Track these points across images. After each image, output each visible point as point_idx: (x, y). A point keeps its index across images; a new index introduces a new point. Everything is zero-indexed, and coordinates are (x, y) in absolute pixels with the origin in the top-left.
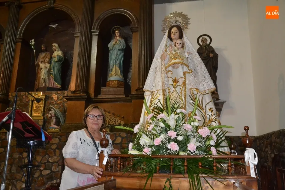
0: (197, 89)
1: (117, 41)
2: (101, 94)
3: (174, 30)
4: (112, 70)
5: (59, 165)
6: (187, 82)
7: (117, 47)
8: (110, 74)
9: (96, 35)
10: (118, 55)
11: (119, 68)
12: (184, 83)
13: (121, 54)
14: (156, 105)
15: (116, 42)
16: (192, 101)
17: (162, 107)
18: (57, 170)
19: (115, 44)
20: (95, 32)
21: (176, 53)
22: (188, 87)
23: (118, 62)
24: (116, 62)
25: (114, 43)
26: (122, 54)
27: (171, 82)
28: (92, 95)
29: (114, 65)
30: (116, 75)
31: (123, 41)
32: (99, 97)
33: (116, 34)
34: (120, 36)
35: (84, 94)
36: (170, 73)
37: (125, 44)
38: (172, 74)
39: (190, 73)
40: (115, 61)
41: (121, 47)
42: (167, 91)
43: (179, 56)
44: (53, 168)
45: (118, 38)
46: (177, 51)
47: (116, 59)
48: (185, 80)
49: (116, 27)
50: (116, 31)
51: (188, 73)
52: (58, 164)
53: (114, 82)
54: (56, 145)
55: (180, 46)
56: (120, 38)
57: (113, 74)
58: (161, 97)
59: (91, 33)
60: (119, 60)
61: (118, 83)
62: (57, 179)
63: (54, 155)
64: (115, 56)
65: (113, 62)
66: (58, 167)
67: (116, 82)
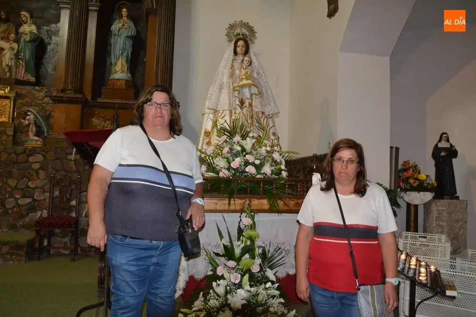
0: (263, 113)
1: (126, 24)
2: (102, 96)
3: (241, 43)
4: (116, 64)
5: (44, 192)
6: (254, 104)
7: (125, 33)
8: (113, 70)
9: (95, 11)
10: (126, 44)
11: (126, 62)
12: (250, 105)
13: (129, 44)
14: (222, 126)
15: (123, 25)
16: (257, 124)
17: (229, 129)
18: (42, 198)
19: (121, 28)
20: (93, 6)
21: (247, 72)
22: (255, 109)
23: (125, 54)
24: (122, 54)
25: (120, 25)
26: (131, 43)
27: (238, 102)
28: (89, 98)
29: (119, 58)
30: (122, 72)
31: (132, 24)
32: (99, 100)
33: (123, 13)
34: (127, 16)
35: (80, 96)
36: (237, 92)
37: (135, 30)
38: (239, 93)
39: (257, 95)
40: (121, 52)
41: (130, 34)
42: (233, 111)
43: (250, 76)
44: (35, 195)
45: (126, 18)
46: (247, 70)
47: (124, 50)
48: (252, 102)
49: (124, 3)
50: (123, 8)
51: (256, 94)
52: (44, 190)
53: (121, 81)
54: (39, 164)
55: (248, 64)
56: (127, 18)
57: (117, 70)
58: (227, 118)
59: (88, 6)
60: (126, 51)
61: (126, 83)
62: (43, 210)
63: (36, 178)
64: (122, 45)
65: (118, 53)
66: (43, 194)
67: (124, 81)
